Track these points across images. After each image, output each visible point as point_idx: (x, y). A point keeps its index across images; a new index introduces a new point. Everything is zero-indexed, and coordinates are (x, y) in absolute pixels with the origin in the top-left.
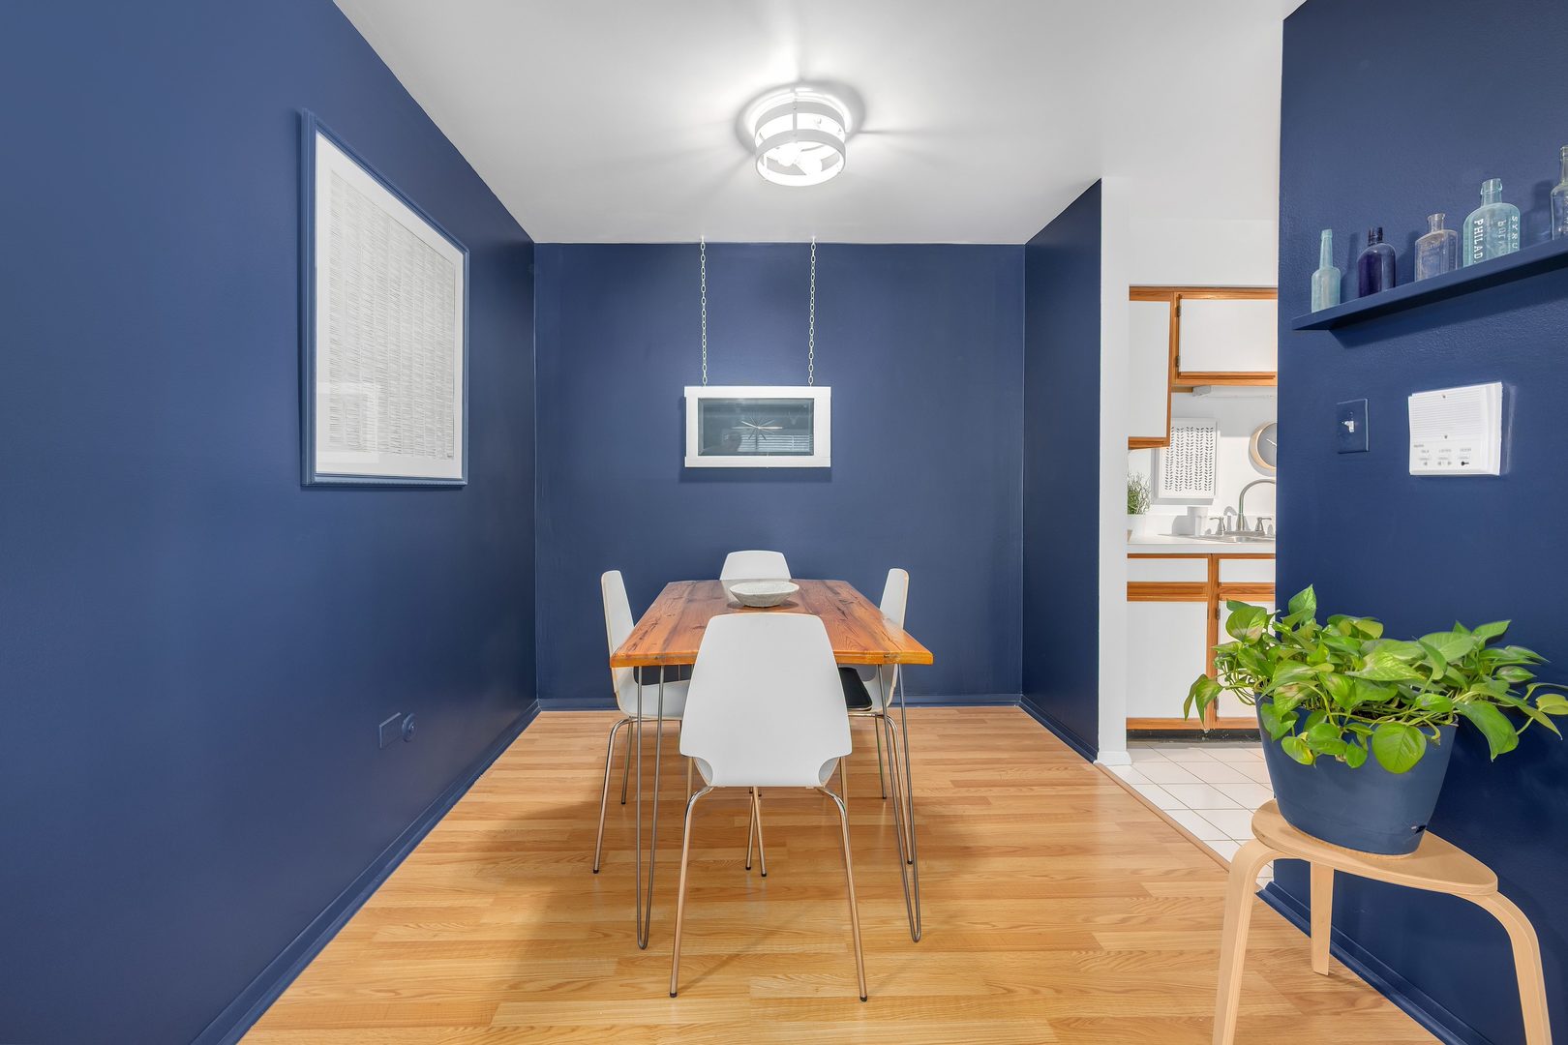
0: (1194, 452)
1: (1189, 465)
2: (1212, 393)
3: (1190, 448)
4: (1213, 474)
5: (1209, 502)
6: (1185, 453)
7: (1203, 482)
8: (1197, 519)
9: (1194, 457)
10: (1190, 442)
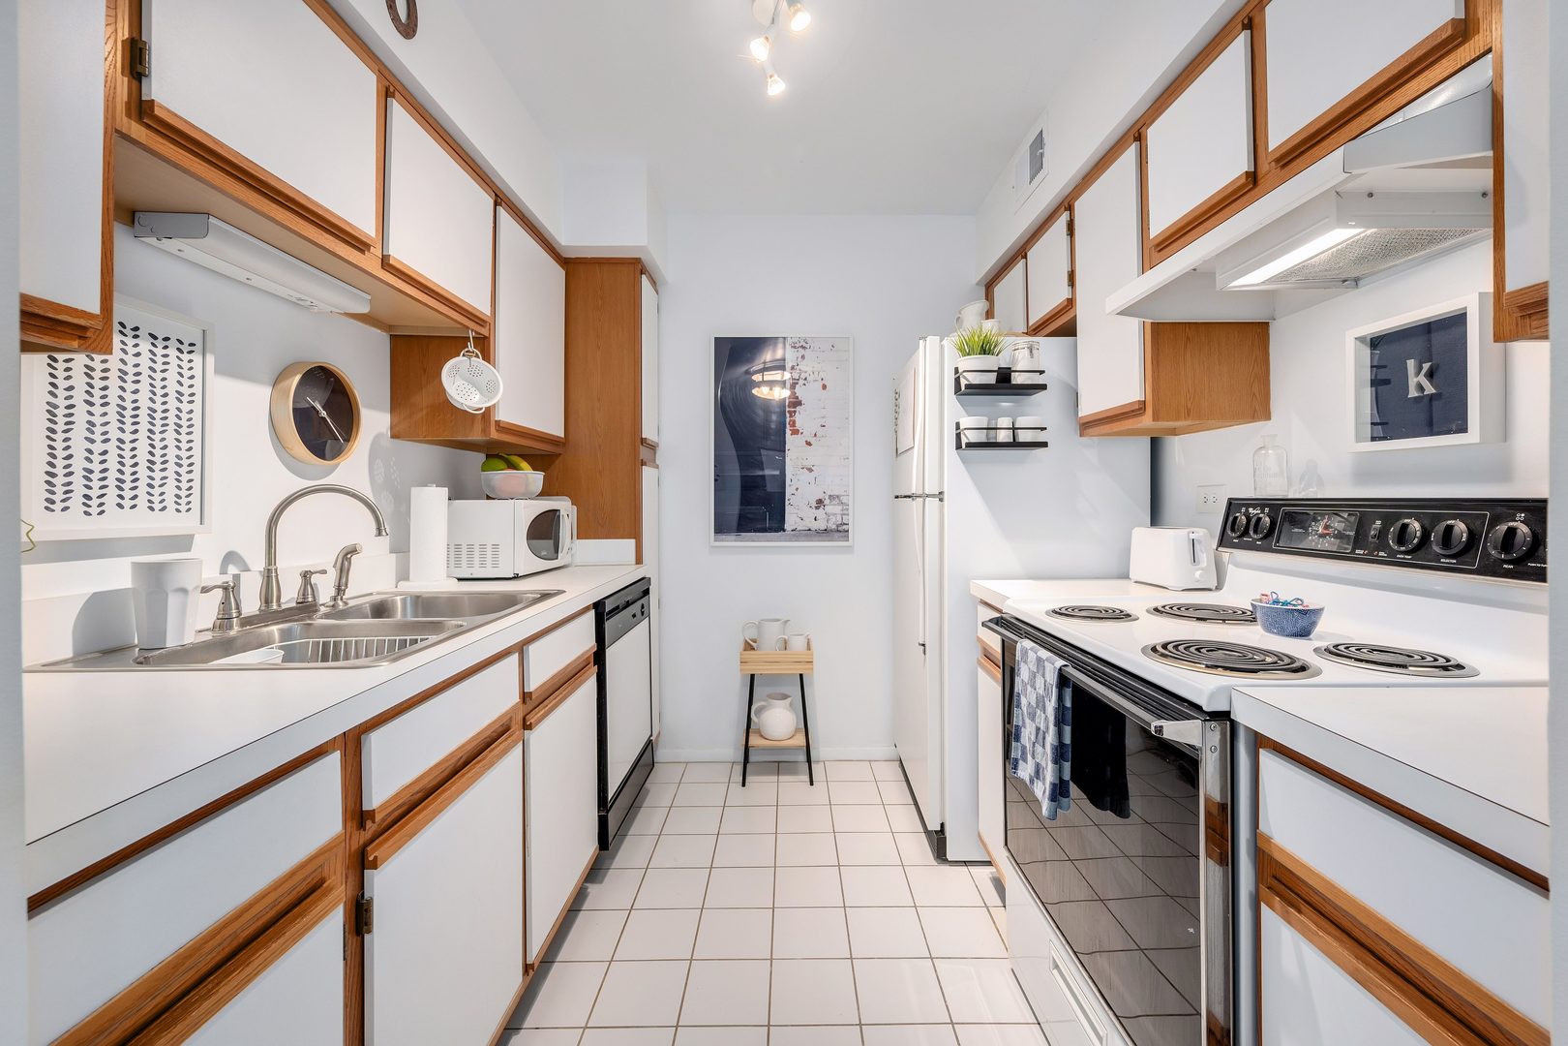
0: (144, 403)
1: (127, 437)
2: (209, 241)
3: (131, 387)
4: (197, 468)
5: (183, 542)
6: (113, 399)
7: (170, 489)
8: (173, 600)
9: (143, 413)
10: (131, 370)
